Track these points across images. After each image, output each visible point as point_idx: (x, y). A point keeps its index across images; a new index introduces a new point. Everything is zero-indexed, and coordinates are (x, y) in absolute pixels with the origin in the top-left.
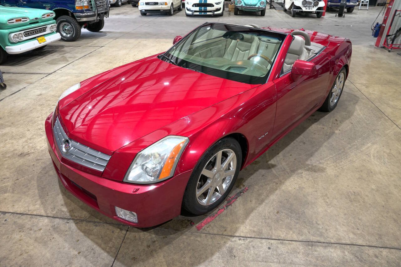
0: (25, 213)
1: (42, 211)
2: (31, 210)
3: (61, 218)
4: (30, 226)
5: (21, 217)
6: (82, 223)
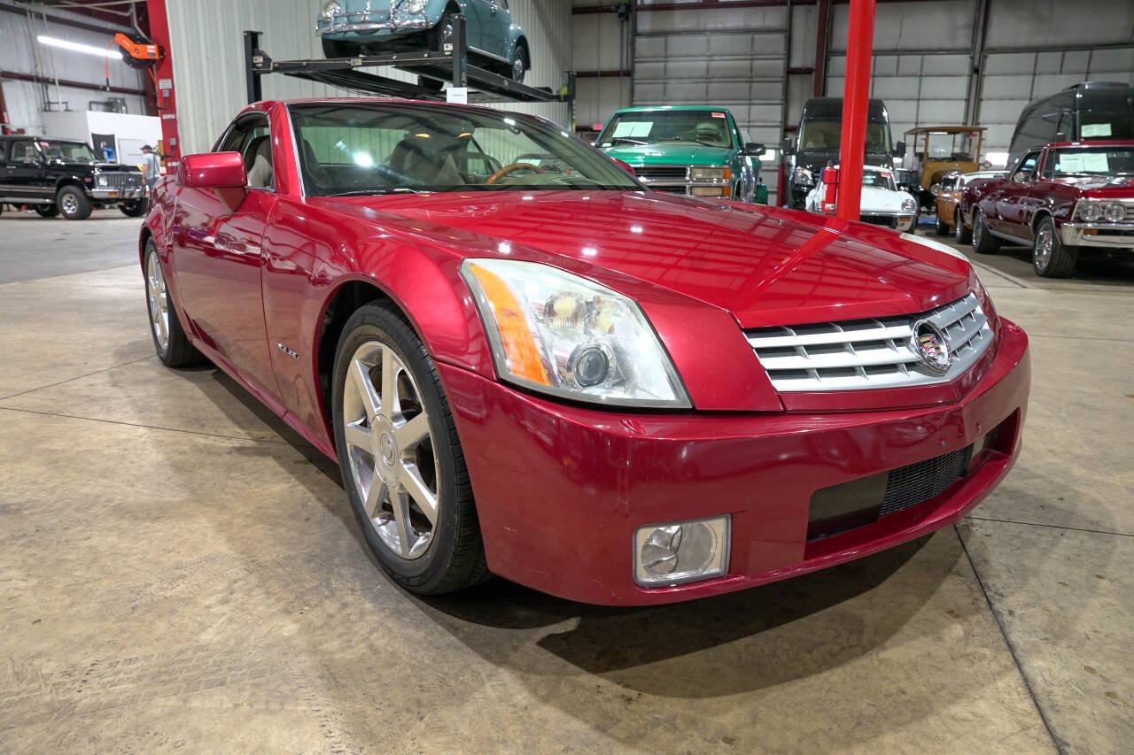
0: (1046, 738)
1: (1000, 684)
2: (1018, 722)
3: (1002, 629)
4: (1100, 703)
5: (1076, 747)
6: (993, 585)
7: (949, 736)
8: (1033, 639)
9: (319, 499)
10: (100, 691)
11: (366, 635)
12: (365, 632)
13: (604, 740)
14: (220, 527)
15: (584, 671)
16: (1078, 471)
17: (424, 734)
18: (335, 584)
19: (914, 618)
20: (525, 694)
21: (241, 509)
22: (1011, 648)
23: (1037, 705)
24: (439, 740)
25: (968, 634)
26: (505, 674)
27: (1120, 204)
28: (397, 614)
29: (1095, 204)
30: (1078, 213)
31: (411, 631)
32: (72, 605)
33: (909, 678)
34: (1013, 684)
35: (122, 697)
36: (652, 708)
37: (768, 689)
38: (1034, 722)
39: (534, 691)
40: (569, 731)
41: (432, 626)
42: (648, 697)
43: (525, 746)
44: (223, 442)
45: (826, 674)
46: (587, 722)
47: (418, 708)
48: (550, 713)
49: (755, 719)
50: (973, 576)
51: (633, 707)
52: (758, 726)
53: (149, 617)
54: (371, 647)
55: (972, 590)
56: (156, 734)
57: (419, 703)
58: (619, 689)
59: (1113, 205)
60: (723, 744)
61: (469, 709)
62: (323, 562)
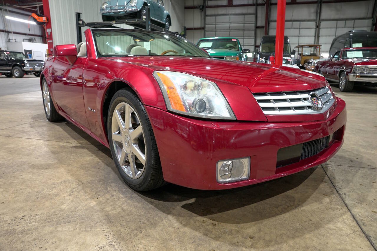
0: (363, 235)
1: (344, 217)
2: (352, 230)
3: (342, 199)
5: (374, 238)
6: (338, 185)
7: (328, 234)
8: (354, 202)
9: (103, 162)
10: (25, 225)
11: (121, 205)
12: (120, 204)
13: (207, 239)
14: (69, 171)
15: (198, 216)
16: (362, 150)
17: (142, 238)
18: (109, 189)
19: (312, 196)
20: (178, 224)
21: (75, 165)
22: (346, 205)
23: (358, 224)
24: (148, 240)
25: (331, 201)
26: (170, 217)
27: (367, 67)
28: (131, 198)
29: (359, 67)
30: (354, 70)
31: (136, 204)
32: (15, 197)
33: (312, 216)
34: (348, 217)
35: (33, 227)
36: (223, 227)
37: (264, 220)
38: (357, 230)
39: (181, 223)
40: (194, 236)
41: (144, 202)
42: (222, 224)
43: (179, 241)
44: (69, 145)
45: (284, 215)
46: (200, 232)
47: (140, 229)
48: (187, 230)
49: (260, 231)
50: (330, 182)
51: (216, 227)
52: (262, 233)
53: (43, 201)
54: (122, 209)
55: (330, 187)
56: (45, 239)
57: (140, 227)
58: (211, 221)
59: (365, 68)
60: (249, 239)
61: (158, 229)
62: (105, 182)
